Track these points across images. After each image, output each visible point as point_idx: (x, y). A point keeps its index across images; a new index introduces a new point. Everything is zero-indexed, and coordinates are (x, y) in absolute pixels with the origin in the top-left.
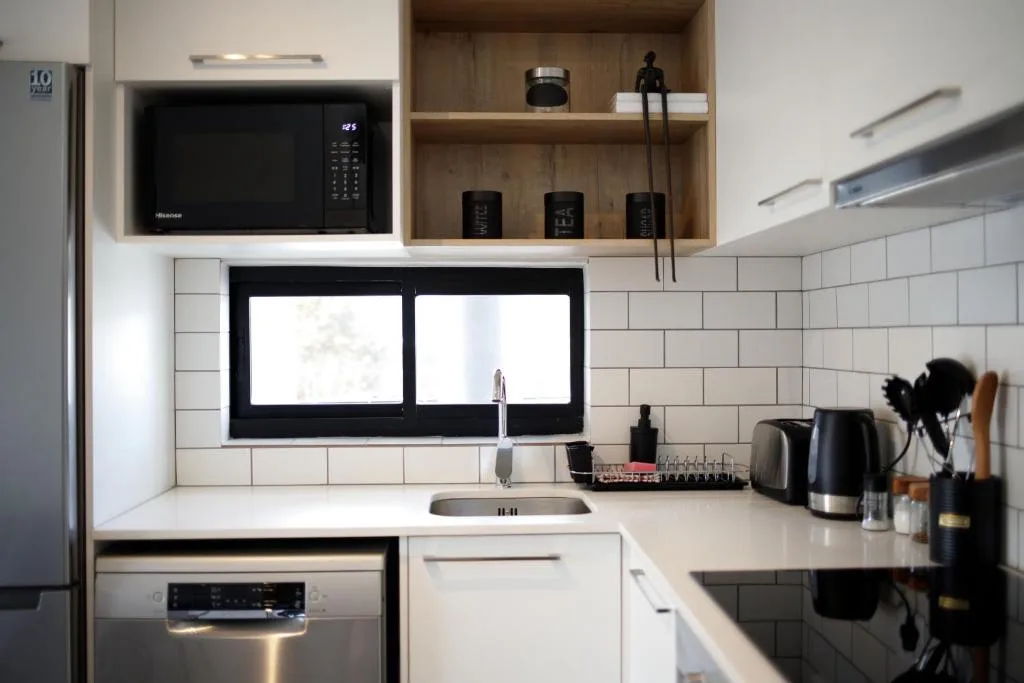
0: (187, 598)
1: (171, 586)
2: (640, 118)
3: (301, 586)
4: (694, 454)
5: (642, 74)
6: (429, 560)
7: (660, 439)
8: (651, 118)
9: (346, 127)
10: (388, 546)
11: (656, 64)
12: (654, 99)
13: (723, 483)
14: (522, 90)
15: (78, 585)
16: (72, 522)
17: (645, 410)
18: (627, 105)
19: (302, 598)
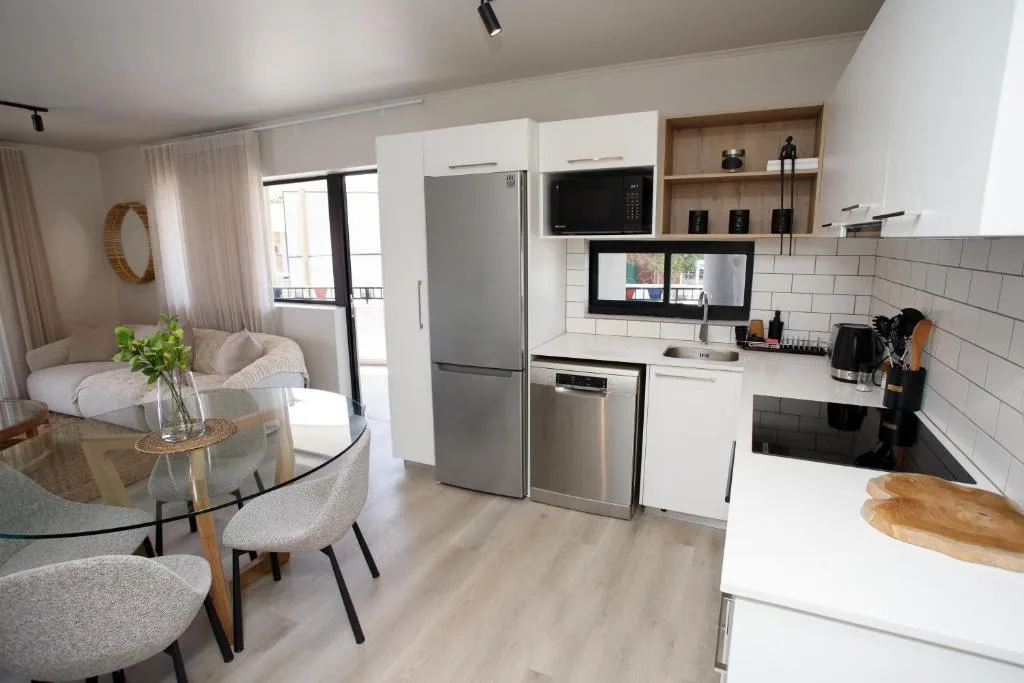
0: (563, 379)
1: (557, 374)
2: (779, 173)
3: (606, 380)
4: (803, 336)
5: (784, 149)
6: (659, 375)
7: (785, 327)
8: (785, 173)
9: (633, 186)
10: (642, 368)
11: (792, 143)
12: (788, 162)
13: (817, 352)
14: (720, 159)
15: (524, 370)
16: (523, 348)
17: (778, 313)
18: (773, 167)
19: (606, 385)
